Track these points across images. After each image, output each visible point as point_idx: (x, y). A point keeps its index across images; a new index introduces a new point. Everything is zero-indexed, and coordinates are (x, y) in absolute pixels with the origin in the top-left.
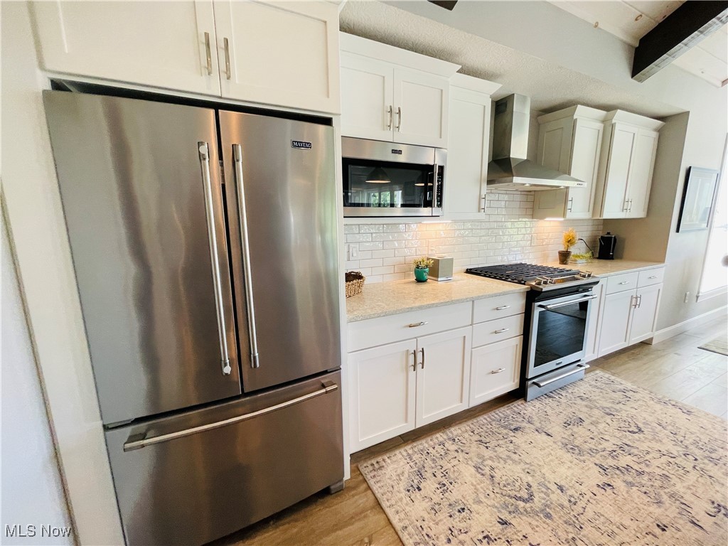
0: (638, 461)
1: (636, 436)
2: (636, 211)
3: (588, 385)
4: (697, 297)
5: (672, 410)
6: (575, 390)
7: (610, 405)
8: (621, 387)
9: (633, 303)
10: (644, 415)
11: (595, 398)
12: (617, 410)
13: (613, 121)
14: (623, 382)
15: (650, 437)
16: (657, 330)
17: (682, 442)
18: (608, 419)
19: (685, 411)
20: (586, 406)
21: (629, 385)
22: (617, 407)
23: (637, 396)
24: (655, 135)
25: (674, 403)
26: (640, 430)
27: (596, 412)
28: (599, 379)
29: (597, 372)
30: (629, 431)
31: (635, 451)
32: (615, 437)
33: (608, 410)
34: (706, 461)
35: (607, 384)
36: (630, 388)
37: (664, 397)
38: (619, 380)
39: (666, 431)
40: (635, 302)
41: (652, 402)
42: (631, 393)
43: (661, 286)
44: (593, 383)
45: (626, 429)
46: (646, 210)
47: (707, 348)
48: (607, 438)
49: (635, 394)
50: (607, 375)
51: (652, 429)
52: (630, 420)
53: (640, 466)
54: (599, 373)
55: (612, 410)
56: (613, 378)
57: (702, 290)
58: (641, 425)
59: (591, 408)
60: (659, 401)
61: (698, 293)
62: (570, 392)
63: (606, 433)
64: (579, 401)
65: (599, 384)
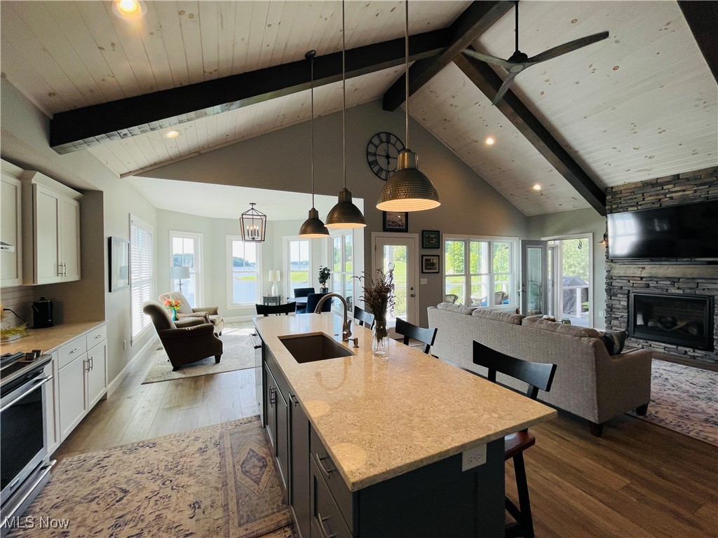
0: (135, 524)
1: (124, 501)
2: (71, 274)
3: (58, 484)
4: (131, 342)
5: (142, 452)
6: (46, 502)
7: (91, 488)
8: (95, 461)
9: (86, 368)
10: (124, 473)
11: (72, 493)
12: (98, 489)
13: (33, 181)
14: (95, 454)
15: (136, 491)
16: (109, 383)
17: (158, 475)
18: (94, 506)
19: (151, 445)
20: (65, 511)
21: (102, 454)
22: (98, 485)
23: (112, 459)
24: (75, 203)
25: (141, 444)
26: (126, 492)
27: (79, 508)
28: (69, 468)
29: (64, 460)
30: (118, 501)
31: (129, 517)
32: (107, 519)
33: (90, 497)
34: (177, 476)
35: (80, 467)
36: (103, 456)
37: (133, 444)
38: (90, 454)
39: (145, 475)
40: (87, 366)
41: (126, 456)
42: (106, 460)
43: (105, 342)
44: (64, 477)
45: (114, 502)
46: (79, 273)
47: (148, 381)
48: (99, 528)
49: (110, 458)
50: (76, 458)
51: (134, 482)
52: (114, 489)
53: (138, 527)
54: (66, 460)
55: (94, 492)
56: (83, 456)
57: (134, 335)
58: (124, 486)
59: (72, 509)
60: (131, 451)
61: (131, 338)
62: (37, 510)
63: (97, 523)
64: (54, 512)
65: (70, 474)
